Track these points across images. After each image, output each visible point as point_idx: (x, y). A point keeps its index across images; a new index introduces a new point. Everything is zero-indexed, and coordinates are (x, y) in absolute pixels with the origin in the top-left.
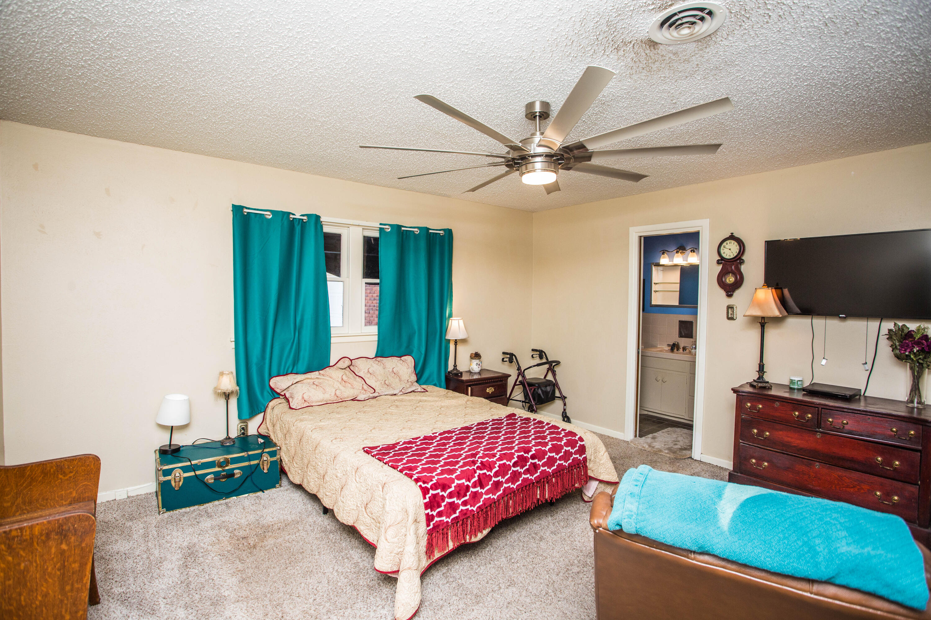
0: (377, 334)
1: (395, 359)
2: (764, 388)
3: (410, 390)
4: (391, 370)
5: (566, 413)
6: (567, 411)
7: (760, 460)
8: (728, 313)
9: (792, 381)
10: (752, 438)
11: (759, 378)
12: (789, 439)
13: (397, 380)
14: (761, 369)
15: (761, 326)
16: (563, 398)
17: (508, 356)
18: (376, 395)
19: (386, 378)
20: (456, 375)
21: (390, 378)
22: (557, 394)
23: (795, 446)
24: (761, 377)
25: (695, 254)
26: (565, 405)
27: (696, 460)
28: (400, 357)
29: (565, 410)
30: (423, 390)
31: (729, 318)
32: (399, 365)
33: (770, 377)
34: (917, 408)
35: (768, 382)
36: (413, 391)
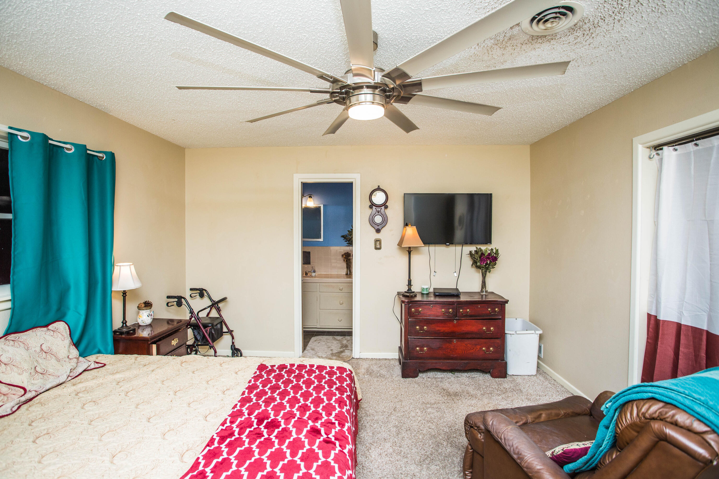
0: (10, 298)
1: (40, 332)
2: (412, 297)
3: (80, 370)
4: (38, 349)
5: (234, 346)
6: (235, 344)
7: (422, 347)
8: (376, 244)
9: (423, 289)
10: (417, 333)
11: (408, 290)
12: (439, 328)
13: (53, 361)
14: (410, 284)
15: (409, 253)
16: (230, 332)
17: (176, 300)
18: (29, 396)
19: (36, 364)
20: (128, 333)
21: (40, 361)
22: (225, 329)
23: (442, 332)
24: (409, 289)
25: (312, 199)
26: (233, 338)
27: (357, 359)
28: (47, 326)
29: (233, 343)
30: (97, 365)
31: (376, 248)
32: (48, 337)
33: (416, 288)
34: (485, 295)
35: (414, 292)
36: (85, 370)
